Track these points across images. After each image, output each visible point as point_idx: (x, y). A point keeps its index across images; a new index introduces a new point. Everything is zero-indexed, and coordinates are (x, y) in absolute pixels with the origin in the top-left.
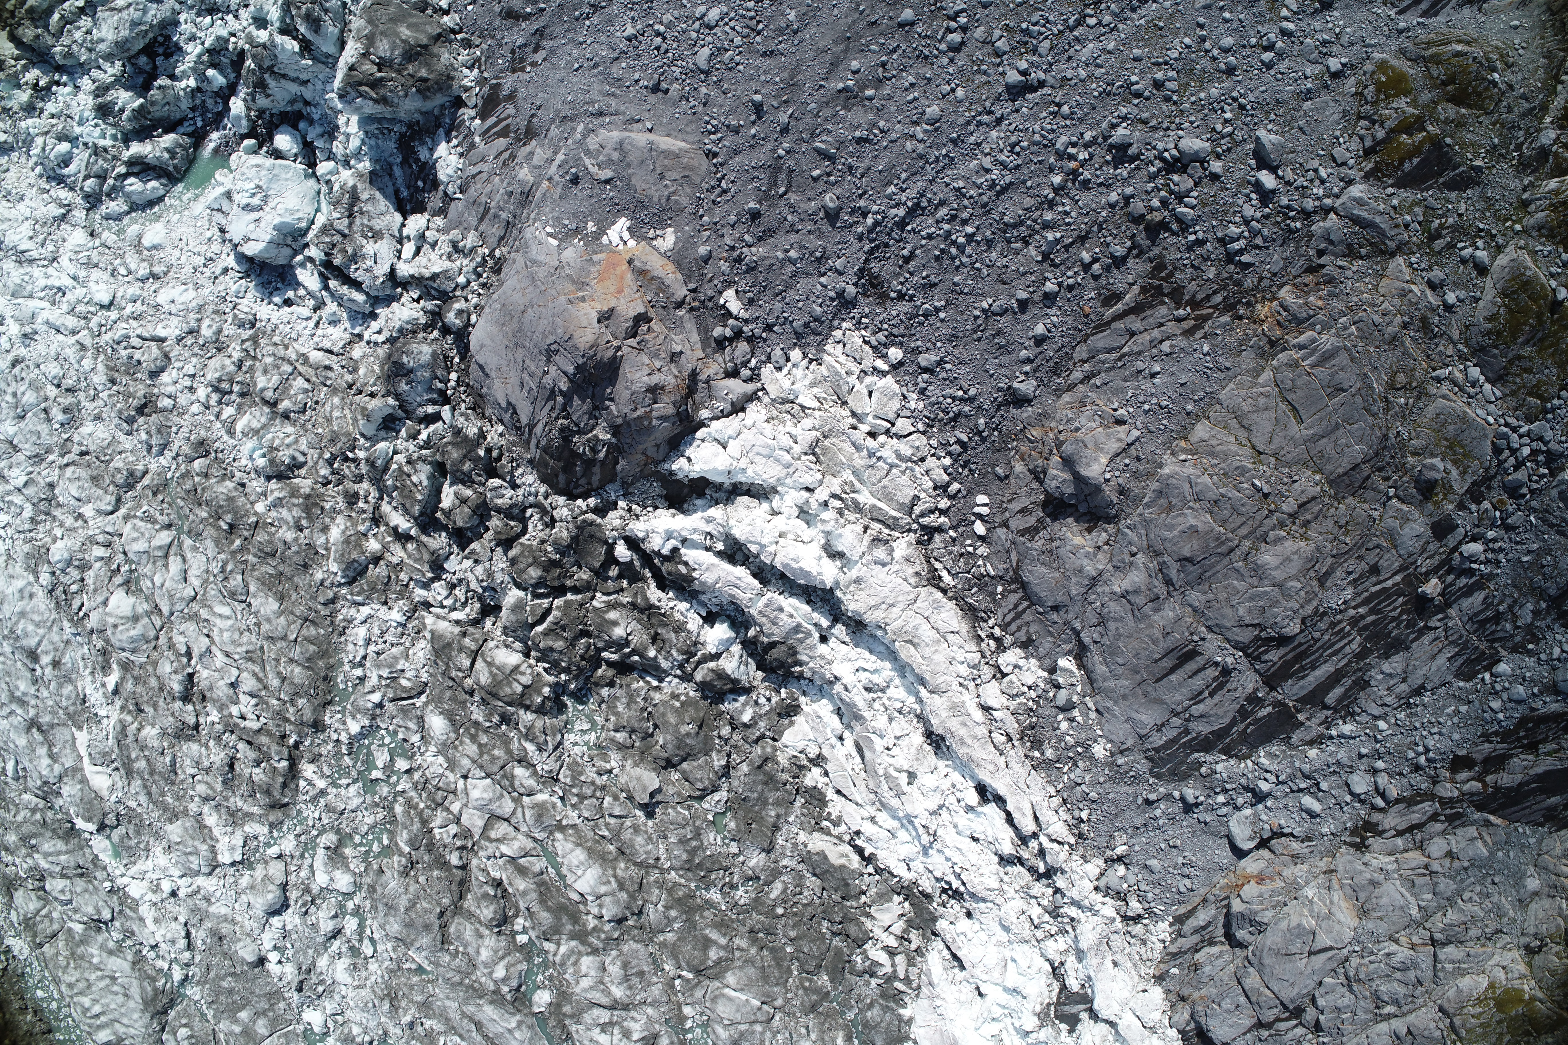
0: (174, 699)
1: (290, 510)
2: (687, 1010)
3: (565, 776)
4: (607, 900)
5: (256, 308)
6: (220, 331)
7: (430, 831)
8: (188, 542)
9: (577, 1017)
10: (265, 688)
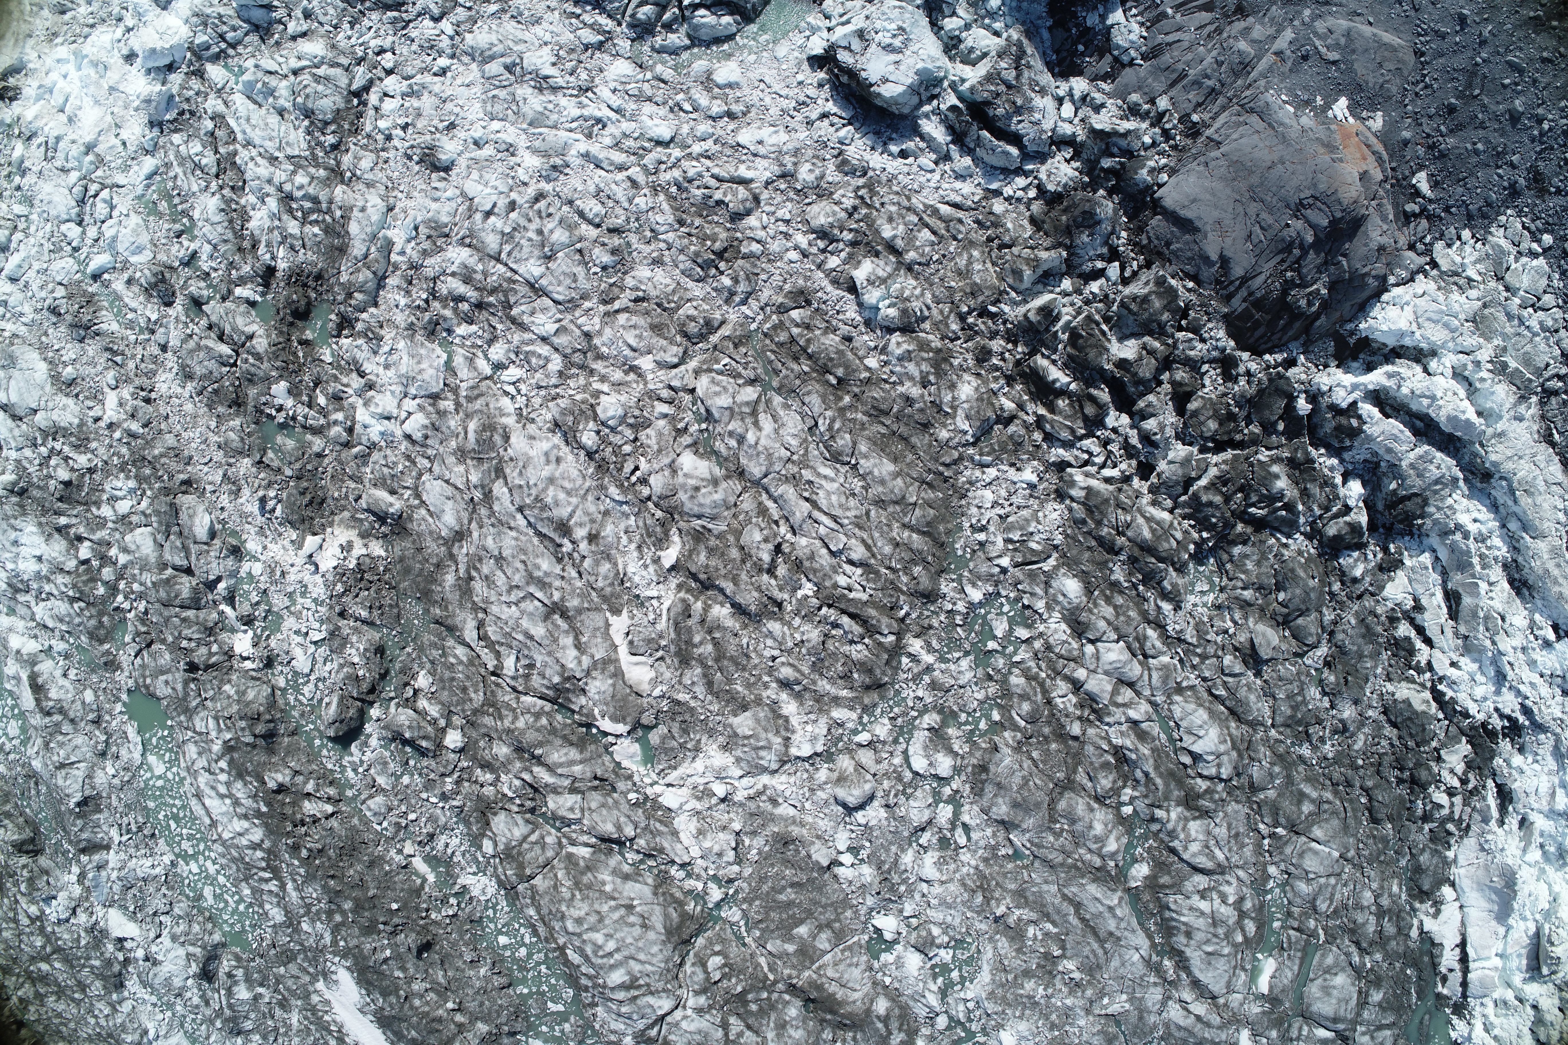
0: (760, 570)
1: (918, 364)
2: (1272, 870)
3: (1190, 636)
4: (1225, 758)
5: (867, 156)
6: (822, 177)
7: (1049, 702)
8: (777, 400)
9: (1177, 887)
10: (874, 556)
